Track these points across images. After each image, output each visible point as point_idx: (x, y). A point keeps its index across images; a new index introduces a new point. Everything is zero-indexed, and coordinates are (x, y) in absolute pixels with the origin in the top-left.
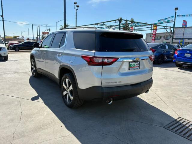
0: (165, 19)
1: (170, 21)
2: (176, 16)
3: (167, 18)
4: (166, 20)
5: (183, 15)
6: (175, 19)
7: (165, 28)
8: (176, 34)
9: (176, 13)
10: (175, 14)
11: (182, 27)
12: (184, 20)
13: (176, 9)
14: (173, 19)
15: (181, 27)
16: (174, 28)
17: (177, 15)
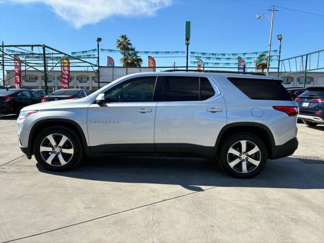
0: (83, 52)
1: (91, 57)
2: (100, 50)
3: (86, 52)
4: (85, 54)
5: (109, 50)
6: (98, 54)
7: (92, 66)
8: (102, 76)
9: (98, 45)
10: (98, 47)
11: (108, 67)
12: (108, 57)
13: (99, 40)
14: (96, 53)
15: (106, 65)
16: (99, 67)
17: (100, 48)
